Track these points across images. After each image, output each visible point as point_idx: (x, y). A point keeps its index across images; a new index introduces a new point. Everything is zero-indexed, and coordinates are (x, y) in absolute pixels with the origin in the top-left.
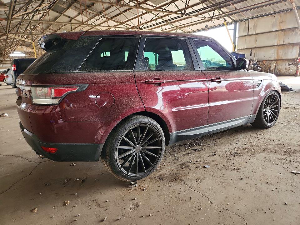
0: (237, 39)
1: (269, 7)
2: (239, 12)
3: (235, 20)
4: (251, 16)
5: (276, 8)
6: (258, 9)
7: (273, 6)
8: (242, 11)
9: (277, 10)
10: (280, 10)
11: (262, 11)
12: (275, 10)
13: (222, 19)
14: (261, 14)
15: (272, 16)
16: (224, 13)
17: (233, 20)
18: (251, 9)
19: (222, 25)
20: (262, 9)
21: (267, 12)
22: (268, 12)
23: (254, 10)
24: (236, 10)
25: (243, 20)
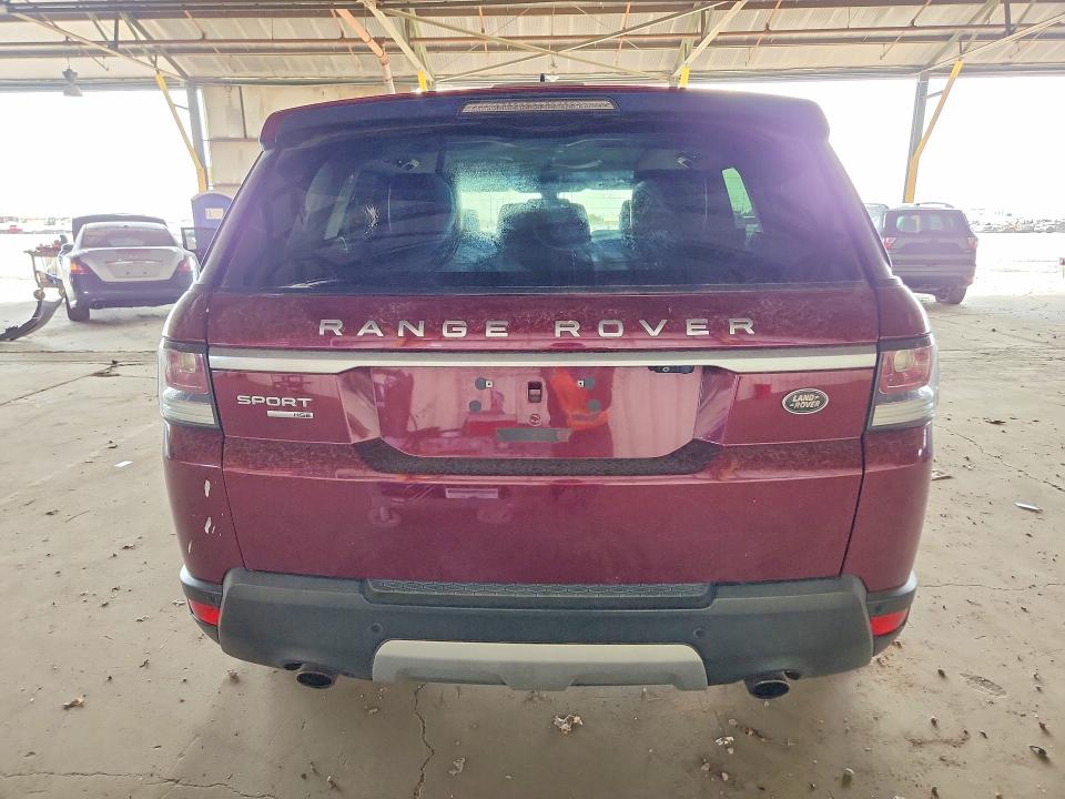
0: (206, 145)
1: (309, 58)
2: (211, 51)
3: (189, 74)
4: (245, 74)
5: (326, 68)
6: (272, 57)
7: (319, 57)
8: (223, 51)
9: (328, 73)
10: (336, 75)
11: (285, 66)
12: (323, 74)
13: (145, 59)
14: (281, 74)
15: (316, 90)
16: (150, 40)
17: (184, 75)
18: (252, 50)
19: (149, 83)
20: (286, 58)
21: (299, 74)
22: (303, 74)
23: (261, 57)
24: (203, 39)
25: (217, 81)
